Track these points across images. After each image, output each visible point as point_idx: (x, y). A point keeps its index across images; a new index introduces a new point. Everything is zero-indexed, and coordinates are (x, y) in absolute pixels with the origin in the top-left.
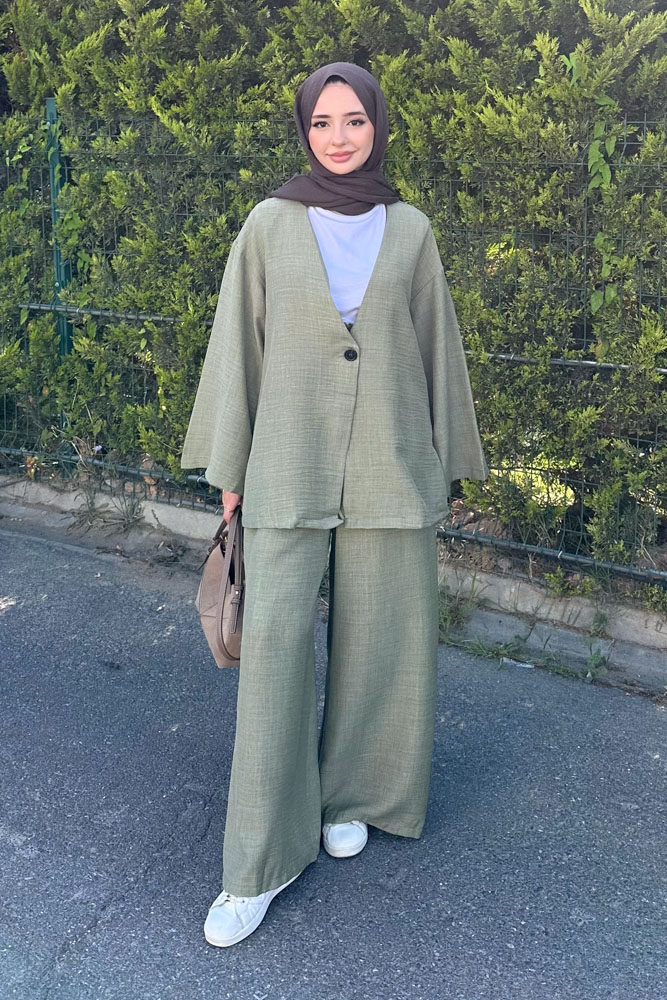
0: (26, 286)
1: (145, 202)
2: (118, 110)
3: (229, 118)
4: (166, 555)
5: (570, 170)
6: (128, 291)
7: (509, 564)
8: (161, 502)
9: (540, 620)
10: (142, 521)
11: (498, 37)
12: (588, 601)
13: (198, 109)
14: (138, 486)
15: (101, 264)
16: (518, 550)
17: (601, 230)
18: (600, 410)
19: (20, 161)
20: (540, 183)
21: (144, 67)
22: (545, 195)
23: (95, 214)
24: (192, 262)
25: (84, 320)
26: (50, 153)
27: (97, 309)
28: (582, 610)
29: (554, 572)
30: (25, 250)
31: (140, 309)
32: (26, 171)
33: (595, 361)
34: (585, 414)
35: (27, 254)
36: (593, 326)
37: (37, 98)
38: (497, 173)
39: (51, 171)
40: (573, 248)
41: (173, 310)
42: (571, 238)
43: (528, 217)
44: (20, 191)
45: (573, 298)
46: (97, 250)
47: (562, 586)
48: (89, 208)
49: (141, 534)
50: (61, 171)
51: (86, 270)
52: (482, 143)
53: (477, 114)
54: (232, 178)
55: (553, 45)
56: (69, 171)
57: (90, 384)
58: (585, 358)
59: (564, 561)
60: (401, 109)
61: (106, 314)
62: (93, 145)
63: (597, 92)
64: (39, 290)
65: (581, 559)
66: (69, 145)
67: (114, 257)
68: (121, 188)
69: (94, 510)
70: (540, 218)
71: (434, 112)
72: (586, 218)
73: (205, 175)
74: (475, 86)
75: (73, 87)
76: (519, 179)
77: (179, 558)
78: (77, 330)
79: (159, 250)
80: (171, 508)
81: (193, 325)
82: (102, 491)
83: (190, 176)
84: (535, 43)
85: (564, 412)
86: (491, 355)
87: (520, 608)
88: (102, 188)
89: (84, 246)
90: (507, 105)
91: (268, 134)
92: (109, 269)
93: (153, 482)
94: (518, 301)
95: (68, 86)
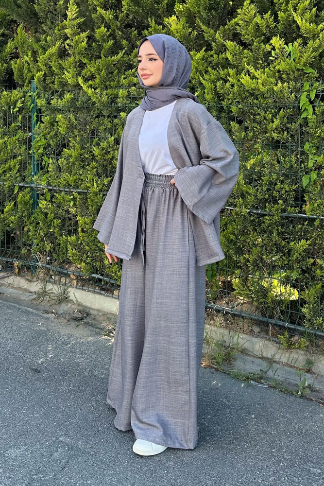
0: (18, 174)
1: (75, 130)
2: (64, 85)
3: (116, 87)
4: (78, 316)
5: (290, 109)
6: (65, 176)
7: (259, 330)
8: (79, 289)
9: (275, 362)
10: (68, 298)
11: (252, 39)
12: (303, 352)
13: (102, 83)
14: (68, 280)
15: (54, 163)
16: (264, 322)
17: (308, 141)
18: (308, 242)
19: (18, 111)
20: (274, 116)
21: (76, 62)
22: (277, 122)
23: (51, 138)
24: (97, 161)
25: (45, 191)
26: (31, 107)
27: (51, 186)
28: (299, 357)
29: (283, 335)
30: (18, 156)
31: (71, 186)
32: (20, 116)
33: (305, 214)
34: (300, 244)
35: (20, 158)
36: (305, 195)
37: (27, 80)
38: (251, 111)
39: (32, 116)
40: (293, 151)
41: (86, 186)
42: (292, 146)
43: (268, 135)
44: (18, 126)
45: (293, 179)
46: (52, 156)
47: (288, 343)
48: (49, 134)
49: (67, 305)
50: (37, 116)
51: (46, 166)
52: (244, 95)
53: (241, 79)
54: (117, 118)
55: (281, 42)
56: (41, 116)
57: (46, 224)
58: (300, 212)
59: (289, 328)
60: (201, 78)
61: (55, 188)
62: (52, 102)
63: (304, 65)
64: (25, 177)
65: (299, 328)
66: (41, 102)
67: (60, 159)
68: (64, 123)
69: (46, 292)
70: (275, 135)
71: (218, 80)
72: (300, 136)
73: (104, 116)
74: (240, 66)
75: (43, 73)
76: (263, 114)
77: (84, 318)
78: (41, 197)
79: (81, 155)
80: (84, 292)
81: (96, 194)
82: (50, 282)
83: (97, 117)
84: (271, 41)
85: (288, 243)
86: (249, 211)
87: (265, 355)
88: (56, 124)
89: (46, 154)
90: (256, 74)
91: (135, 94)
92: (57, 165)
93: (75, 278)
94: (263, 181)
95: (41, 73)
